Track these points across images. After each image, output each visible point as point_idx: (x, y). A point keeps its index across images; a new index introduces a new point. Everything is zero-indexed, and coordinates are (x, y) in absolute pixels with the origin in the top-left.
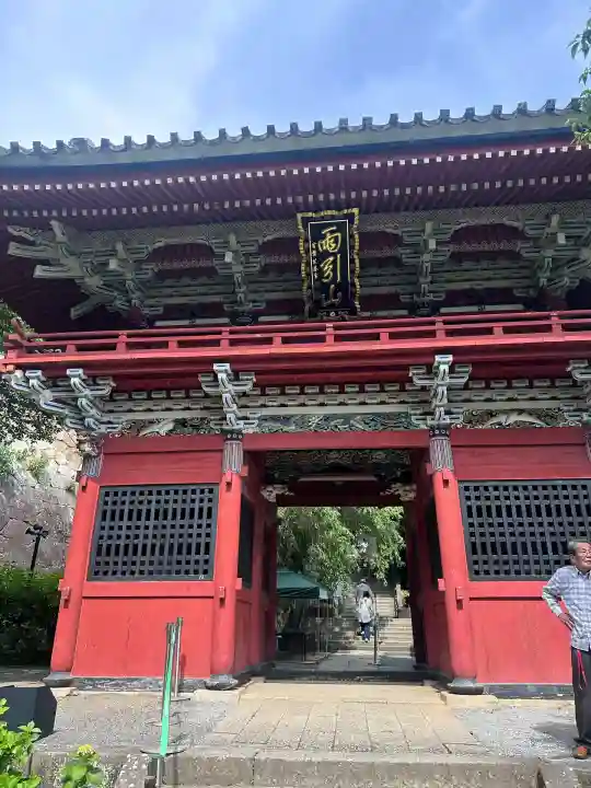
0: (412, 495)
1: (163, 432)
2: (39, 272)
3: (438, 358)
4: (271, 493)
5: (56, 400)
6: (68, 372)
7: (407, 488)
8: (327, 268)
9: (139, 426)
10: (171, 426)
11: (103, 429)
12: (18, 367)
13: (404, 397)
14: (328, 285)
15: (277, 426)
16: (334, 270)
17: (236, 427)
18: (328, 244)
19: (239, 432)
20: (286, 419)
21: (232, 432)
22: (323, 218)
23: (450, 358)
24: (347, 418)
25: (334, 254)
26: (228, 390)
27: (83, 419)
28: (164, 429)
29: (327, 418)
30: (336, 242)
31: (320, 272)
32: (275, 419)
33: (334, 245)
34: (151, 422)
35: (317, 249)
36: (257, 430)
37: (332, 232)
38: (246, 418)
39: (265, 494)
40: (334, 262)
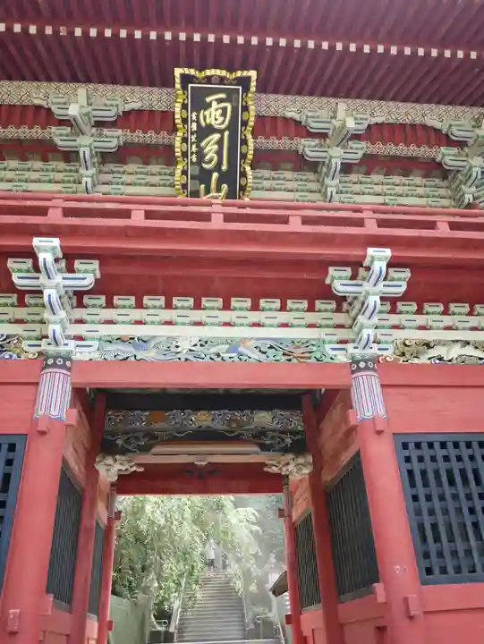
0: (306, 471)
3: (371, 251)
4: (110, 469)
7: (301, 460)
8: (210, 149)
14: (210, 172)
15: (127, 350)
16: (219, 153)
17: (62, 349)
18: (214, 115)
19: (67, 358)
20: (143, 342)
21: (56, 356)
22: (209, 79)
23: (388, 253)
24: (233, 345)
25: (221, 132)
26: (55, 285)
30: (224, 114)
31: (201, 154)
32: (125, 340)
33: (221, 119)
35: (198, 121)
36: (97, 356)
37: (220, 101)
38: (80, 338)
39: (101, 468)
40: (220, 143)
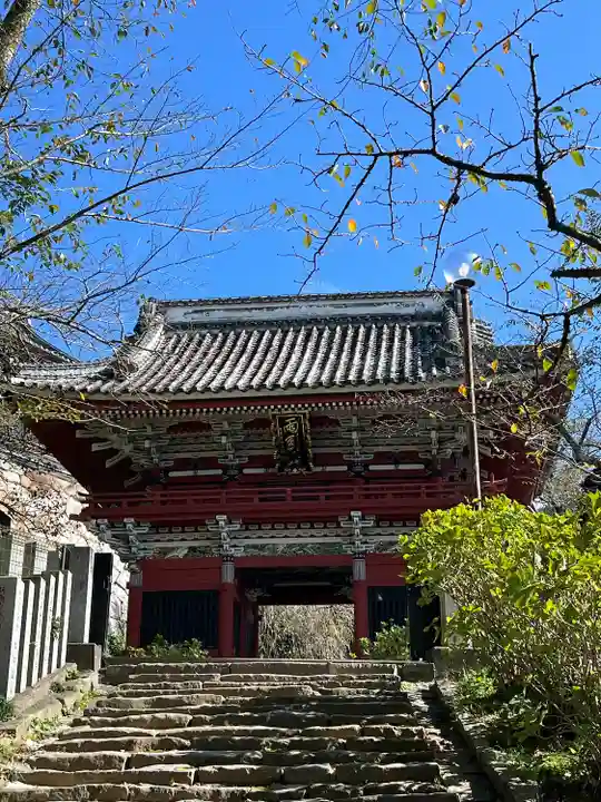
1: (181, 556)
2: (95, 447)
3: (352, 513)
4: (253, 595)
5: (114, 536)
6: (125, 520)
8: (290, 440)
9: (165, 551)
10: (186, 551)
11: (142, 554)
12: (93, 517)
13: (339, 531)
15: (256, 552)
17: (230, 553)
18: (290, 427)
19: (232, 556)
20: (262, 547)
21: (227, 556)
23: (360, 513)
24: (302, 546)
25: (295, 434)
26: (225, 530)
27: (130, 548)
28: (181, 554)
29: (290, 546)
30: (295, 427)
31: (285, 444)
32: (255, 547)
33: (294, 429)
34: (173, 549)
35: (283, 431)
36: (244, 554)
37: (292, 421)
38: (235, 546)
39: (249, 596)
40: (295, 438)
